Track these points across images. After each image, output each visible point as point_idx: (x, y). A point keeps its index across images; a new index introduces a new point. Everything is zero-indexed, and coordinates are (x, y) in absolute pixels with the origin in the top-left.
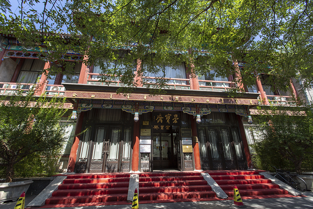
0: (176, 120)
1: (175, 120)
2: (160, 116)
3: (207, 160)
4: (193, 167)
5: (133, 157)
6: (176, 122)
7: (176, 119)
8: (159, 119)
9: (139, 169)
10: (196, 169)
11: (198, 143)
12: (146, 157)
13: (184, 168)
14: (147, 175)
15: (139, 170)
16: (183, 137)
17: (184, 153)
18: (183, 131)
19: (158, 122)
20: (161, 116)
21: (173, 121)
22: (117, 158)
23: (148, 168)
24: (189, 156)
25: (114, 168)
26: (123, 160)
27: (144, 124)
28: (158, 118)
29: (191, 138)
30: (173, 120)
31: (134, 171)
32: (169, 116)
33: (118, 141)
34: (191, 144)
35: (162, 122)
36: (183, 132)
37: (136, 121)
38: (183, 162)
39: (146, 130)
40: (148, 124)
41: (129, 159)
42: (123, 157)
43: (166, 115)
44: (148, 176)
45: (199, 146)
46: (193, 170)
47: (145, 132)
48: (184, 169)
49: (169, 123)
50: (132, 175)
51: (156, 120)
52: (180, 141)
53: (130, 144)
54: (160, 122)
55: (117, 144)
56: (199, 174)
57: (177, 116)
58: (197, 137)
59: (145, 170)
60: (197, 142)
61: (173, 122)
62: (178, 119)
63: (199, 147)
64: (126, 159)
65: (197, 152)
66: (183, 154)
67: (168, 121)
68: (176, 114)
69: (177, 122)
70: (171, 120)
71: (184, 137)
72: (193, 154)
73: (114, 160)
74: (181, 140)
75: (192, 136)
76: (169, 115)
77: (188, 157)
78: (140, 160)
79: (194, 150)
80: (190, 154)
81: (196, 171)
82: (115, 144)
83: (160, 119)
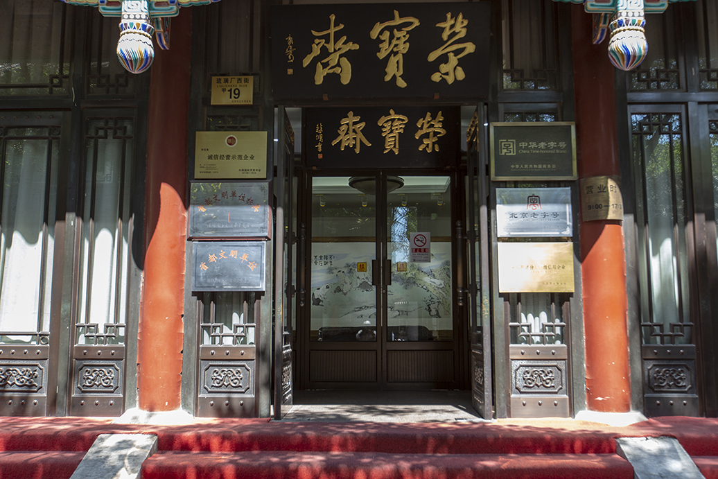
0: (453, 60)
1: (444, 59)
2: (332, 31)
3: (681, 343)
4: (570, 392)
5: (144, 326)
6: (452, 72)
7: (456, 52)
8: (325, 53)
9: (185, 399)
10: (594, 406)
11: (617, 222)
12: (236, 319)
13: (500, 395)
14: (215, 442)
15: (185, 406)
16: (505, 184)
17: (506, 296)
18: (512, 144)
19: (319, 80)
20: (338, 36)
21: (435, 66)
22: (46, 329)
23: (250, 396)
24: (543, 315)
25: (29, 387)
26: (82, 341)
27: (221, 97)
28: (316, 51)
29: (566, 192)
30: (432, 57)
31: (151, 409)
32: (399, 28)
33: (46, 220)
34: (568, 232)
35: (346, 79)
36: (509, 148)
37: (132, 62)
38: (499, 359)
39: (231, 141)
40: (246, 96)
41: (122, 332)
42: (83, 321)
43: (378, 28)
44: (221, 448)
45: (628, 244)
46: (572, 413)
47: (230, 150)
48: (501, 404)
49: (401, 83)
50: (111, 441)
51: (307, 62)
52: (484, 210)
53: (124, 233)
54: (333, 79)
55: (41, 235)
56: (602, 444)
57: (461, 27)
58: (611, 183)
59: (224, 407)
60: (611, 216)
61: (436, 77)
62: (470, 48)
63: (628, 257)
64: (101, 331)
65: (611, 289)
66: (499, 303)
67: (394, 69)
68: (455, 16)
69: (461, 75)
70: (417, 65)
71: (516, 184)
72: (576, 308)
73: (28, 339)
74: (491, 206)
75: (574, 176)
76: (398, 21)
77: (535, 323)
78: (190, 340)
79: (587, 276)
80: (557, 301)
81: (587, 420)
82: (31, 240)
83: (333, 60)
